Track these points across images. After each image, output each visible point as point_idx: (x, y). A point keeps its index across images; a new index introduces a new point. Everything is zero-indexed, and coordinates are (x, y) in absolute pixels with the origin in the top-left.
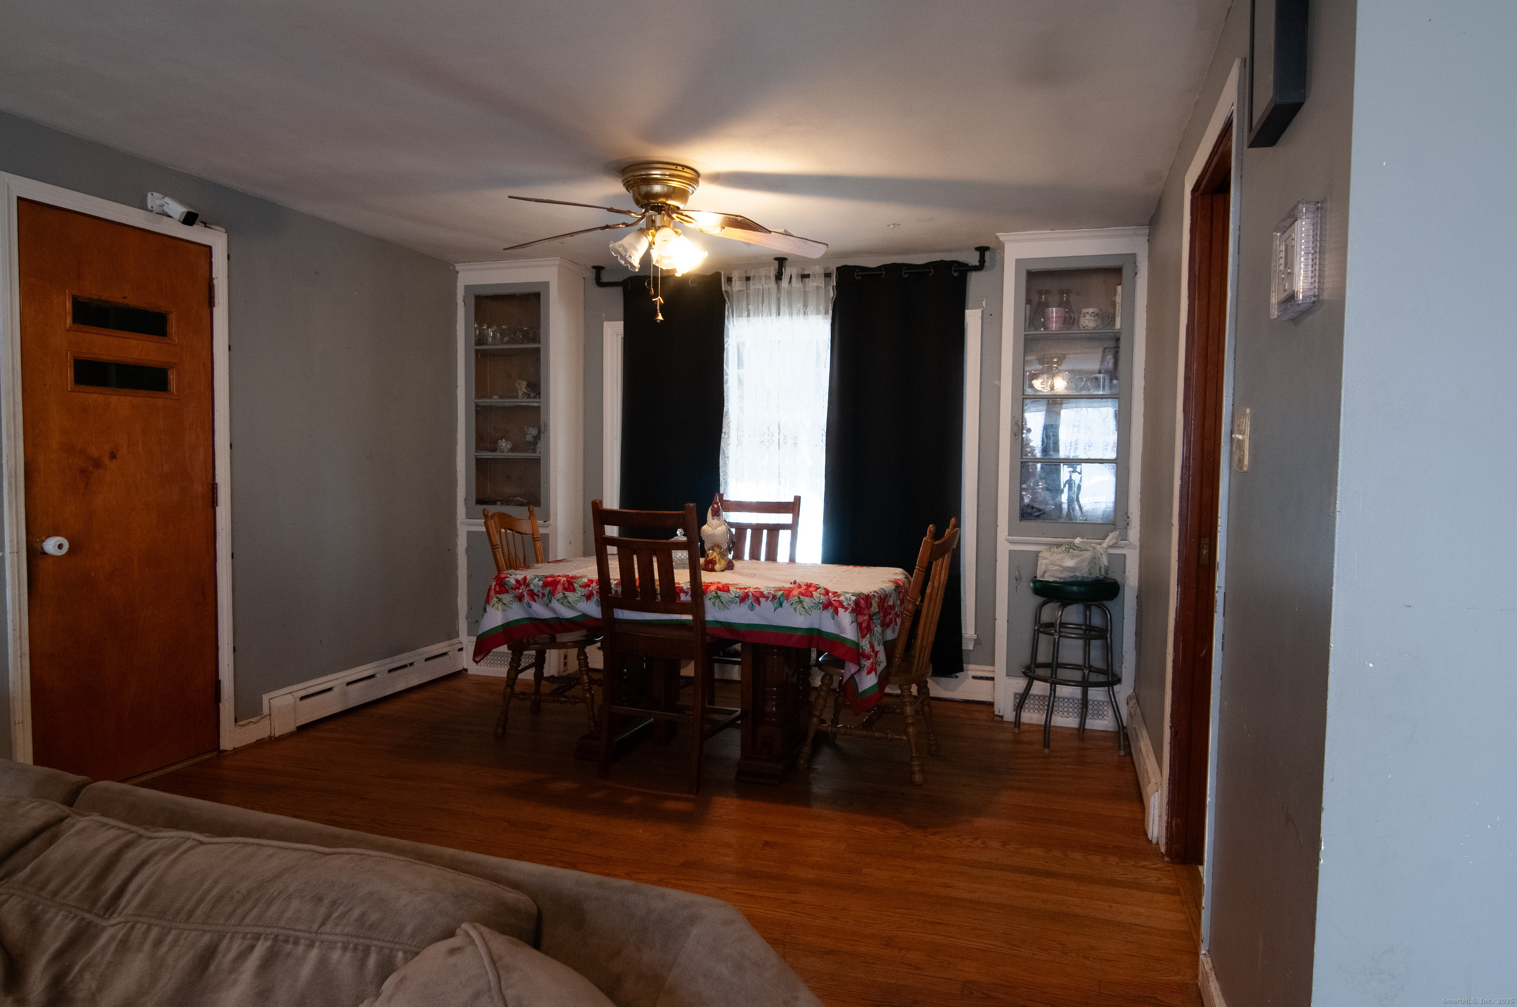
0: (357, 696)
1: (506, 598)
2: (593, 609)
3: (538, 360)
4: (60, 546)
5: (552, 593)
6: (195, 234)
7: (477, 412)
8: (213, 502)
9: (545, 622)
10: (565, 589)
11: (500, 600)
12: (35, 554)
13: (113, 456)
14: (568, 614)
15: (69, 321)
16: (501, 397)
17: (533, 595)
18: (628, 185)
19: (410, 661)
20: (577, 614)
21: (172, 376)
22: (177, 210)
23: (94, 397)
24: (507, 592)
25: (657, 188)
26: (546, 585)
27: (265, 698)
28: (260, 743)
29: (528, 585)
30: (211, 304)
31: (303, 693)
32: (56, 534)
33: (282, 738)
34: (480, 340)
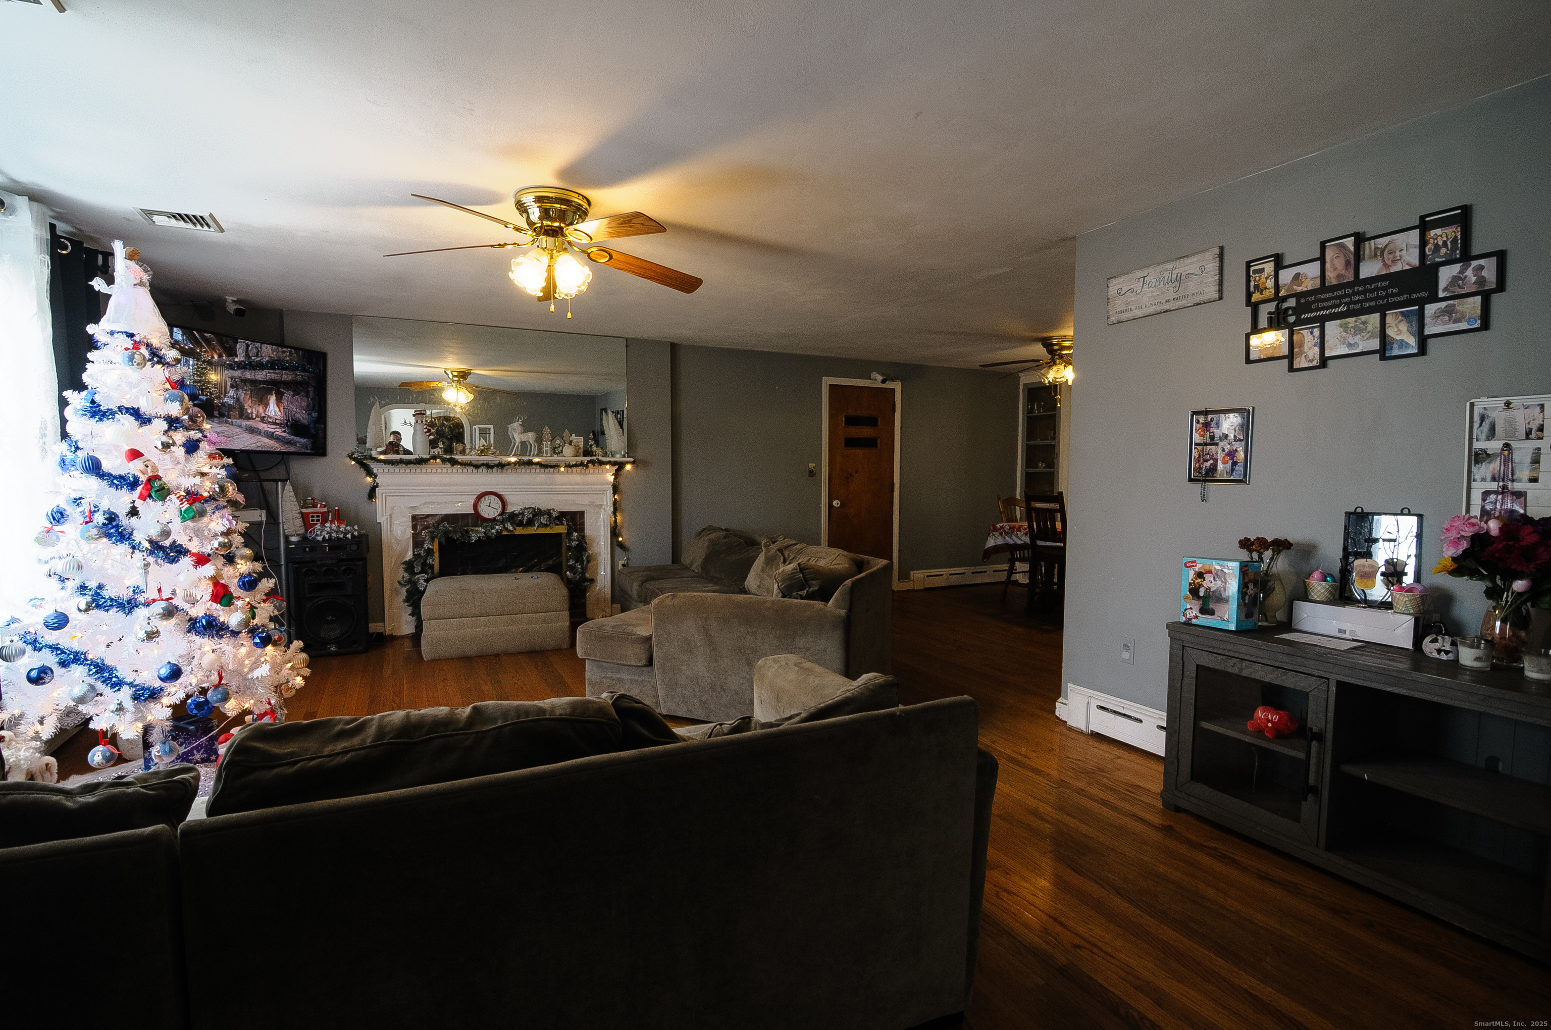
0: (954, 581)
1: (997, 534)
2: (1027, 539)
3: (1055, 421)
4: (838, 504)
5: (1013, 532)
6: (889, 385)
7: (1027, 449)
8: (892, 490)
9: (1011, 545)
10: (1018, 531)
11: (993, 535)
12: (831, 506)
13: (856, 472)
14: (1019, 542)
15: (843, 424)
16: (1041, 440)
17: (1006, 533)
18: (1044, 345)
19: (985, 570)
20: (1022, 542)
21: (879, 441)
22: (880, 378)
23: (851, 451)
24: (996, 531)
25: (1056, 347)
26: (1010, 529)
27: (912, 573)
28: (908, 591)
29: (1004, 528)
30: (894, 411)
31: (929, 574)
32: (837, 499)
33: (917, 591)
34: (1030, 411)
